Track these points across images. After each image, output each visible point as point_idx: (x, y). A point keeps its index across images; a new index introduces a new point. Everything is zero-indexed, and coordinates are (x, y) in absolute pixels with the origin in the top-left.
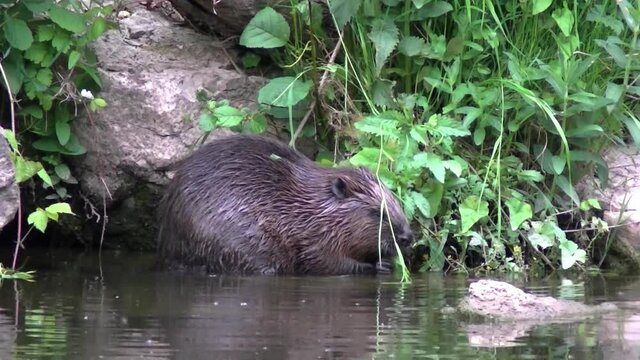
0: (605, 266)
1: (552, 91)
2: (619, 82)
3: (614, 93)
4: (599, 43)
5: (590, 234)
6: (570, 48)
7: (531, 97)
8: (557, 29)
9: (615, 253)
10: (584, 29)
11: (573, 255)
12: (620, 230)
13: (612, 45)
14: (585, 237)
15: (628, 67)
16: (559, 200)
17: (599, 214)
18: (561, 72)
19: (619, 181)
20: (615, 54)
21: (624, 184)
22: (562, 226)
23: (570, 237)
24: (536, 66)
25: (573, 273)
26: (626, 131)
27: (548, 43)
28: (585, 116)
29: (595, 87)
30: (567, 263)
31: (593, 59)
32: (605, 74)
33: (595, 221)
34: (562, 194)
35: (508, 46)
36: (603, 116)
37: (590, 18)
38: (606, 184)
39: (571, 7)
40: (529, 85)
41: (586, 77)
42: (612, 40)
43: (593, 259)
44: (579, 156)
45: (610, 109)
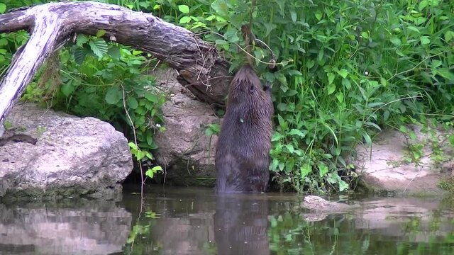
0: (356, 190)
1: (335, 124)
2: (361, 120)
3: (359, 124)
4: (353, 105)
5: (350, 178)
6: (342, 107)
7: (327, 126)
8: (337, 100)
9: (360, 185)
10: (348, 100)
11: (344, 186)
12: (361, 177)
13: (358, 106)
14: (348, 179)
15: (364, 114)
16: (339, 165)
17: (354, 170)
18: (338, 117)
19: (361, 157)
20: (359, 109)
21: (363, 159)
22: (339, 175)
23: (342, 179)
24: (329, 114)
25: (344, 193)
26: (364, 138)
27: (334, 105)
28: (348, 133)
29: (352, 122)
30: (341, 190)
31: (351, 111)
32: (356, 117)
33: (352, 173)
34: (339, 162)
35: (319, 107)
36: (355, 133)
37: (349, 96)
38: (356, 159)
39: (342, 92)
40: (327, 122)
41: (348, 118)
42: (358, 104)
43: (352, 187)
44: (344, 148)
45: (357, 130)
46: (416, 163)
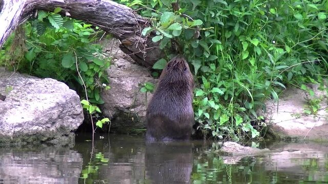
0: (265, 137)
1: (249, 83)
2: (269, 80)
3: (268, 83)
4: (263, 68)
5: (261, 127)
6: (254, 70)
7: (242, 85)
8: (250, 64)
9: (268, 133)
10: (259, 64)
11: (255, 134)
12: (270, 126)
13: (267, 69)
14: (259, 128)
15: (272, 75)
16: (251, 117)
17: (263, 121)
18: (252, 77)
19: (270, 110)
20: (268, 71)
21: (271, 111)
22: (252, 125)
23: (254, 128)
24: (244, 75)
25: (256, 139)
26: (271, 95)
27: (247, 68)
28: (259, 91)
29: (262, 81)
30: (254, 136)
31: (261, 73)
32: (265, 78)
33: (262, 123)
34: (252, 115)
35: (235, 69)
36: (264, 91)
37: (260, 60)
38: (265, 112)
39: (254, 57)
40: (242, 81)
41: (259, 79)
42: (267, 67)
43: (262, 135)
44: (257, 103)
45: (266, 88)
46: (315, 114)
